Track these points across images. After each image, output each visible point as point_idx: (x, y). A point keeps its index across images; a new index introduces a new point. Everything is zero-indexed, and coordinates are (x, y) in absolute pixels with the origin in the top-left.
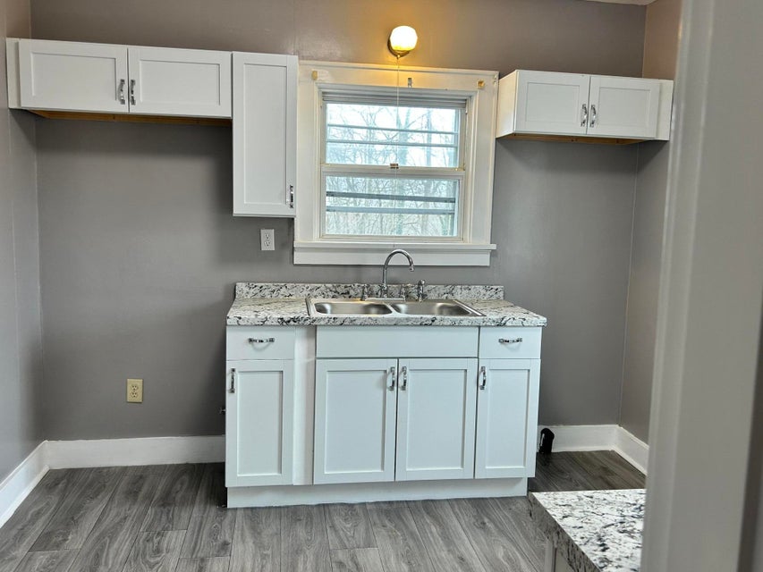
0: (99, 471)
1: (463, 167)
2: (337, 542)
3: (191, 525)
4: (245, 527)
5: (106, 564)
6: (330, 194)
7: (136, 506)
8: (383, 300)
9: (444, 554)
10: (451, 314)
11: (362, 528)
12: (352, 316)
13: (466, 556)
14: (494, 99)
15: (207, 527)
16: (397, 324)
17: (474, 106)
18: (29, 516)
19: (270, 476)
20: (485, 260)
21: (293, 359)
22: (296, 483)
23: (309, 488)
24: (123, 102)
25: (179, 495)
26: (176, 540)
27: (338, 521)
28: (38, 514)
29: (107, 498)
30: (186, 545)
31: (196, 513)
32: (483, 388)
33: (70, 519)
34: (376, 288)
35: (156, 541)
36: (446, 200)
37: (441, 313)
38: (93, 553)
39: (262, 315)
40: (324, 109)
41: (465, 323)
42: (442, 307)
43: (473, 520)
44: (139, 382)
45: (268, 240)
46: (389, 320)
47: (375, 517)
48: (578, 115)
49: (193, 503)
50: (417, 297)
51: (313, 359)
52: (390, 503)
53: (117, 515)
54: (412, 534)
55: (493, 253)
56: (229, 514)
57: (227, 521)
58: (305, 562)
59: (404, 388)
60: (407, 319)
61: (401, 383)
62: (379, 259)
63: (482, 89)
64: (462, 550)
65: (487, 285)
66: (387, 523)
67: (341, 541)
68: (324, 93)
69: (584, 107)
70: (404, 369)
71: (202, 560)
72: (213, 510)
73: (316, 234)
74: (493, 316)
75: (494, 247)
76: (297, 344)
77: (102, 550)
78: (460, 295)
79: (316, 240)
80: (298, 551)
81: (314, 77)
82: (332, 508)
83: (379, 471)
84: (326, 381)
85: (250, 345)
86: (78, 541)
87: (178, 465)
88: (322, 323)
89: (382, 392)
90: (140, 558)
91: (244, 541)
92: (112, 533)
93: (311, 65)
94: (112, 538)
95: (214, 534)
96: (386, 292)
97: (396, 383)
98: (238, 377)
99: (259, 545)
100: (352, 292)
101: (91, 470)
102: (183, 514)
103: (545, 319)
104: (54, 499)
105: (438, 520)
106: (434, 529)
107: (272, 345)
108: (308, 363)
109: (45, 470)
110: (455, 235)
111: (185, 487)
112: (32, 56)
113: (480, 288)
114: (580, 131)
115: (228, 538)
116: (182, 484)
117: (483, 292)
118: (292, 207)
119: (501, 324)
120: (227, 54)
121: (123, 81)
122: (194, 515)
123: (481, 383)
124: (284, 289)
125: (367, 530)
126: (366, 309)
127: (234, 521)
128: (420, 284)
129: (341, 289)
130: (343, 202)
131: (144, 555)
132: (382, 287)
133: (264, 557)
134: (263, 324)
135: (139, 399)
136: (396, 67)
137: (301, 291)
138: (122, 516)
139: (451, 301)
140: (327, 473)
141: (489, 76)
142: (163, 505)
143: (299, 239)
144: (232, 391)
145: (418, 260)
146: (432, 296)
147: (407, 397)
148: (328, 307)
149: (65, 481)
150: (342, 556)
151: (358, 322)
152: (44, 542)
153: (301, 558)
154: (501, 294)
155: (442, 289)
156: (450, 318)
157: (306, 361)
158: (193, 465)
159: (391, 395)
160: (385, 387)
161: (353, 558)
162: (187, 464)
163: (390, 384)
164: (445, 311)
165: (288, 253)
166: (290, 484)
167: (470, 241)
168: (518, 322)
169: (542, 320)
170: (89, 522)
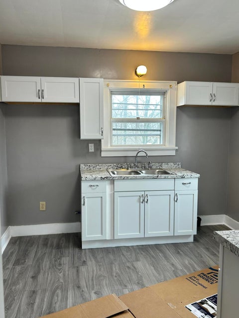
0: (30, 237)
1: (164, 118)
2: (125, 260)
3: (70, 255)
4: (91, 256)
5: (43, 270)
6: (114, 130)
7: (48, 249)
8: (136, 169)
9: (166, 263)
10: (162, 174)
11: (134, 255)
12: (127, 176)
13: (174, 263)
14: (176, 92)
15: (76, 256)
16: (144, 178)
17: (168, 95)
18: (9, 254)
19: (98, 236)
20: (173, 153)
21: (106, 192)
22: (107, 239)
23: (113, 240)
24: (39, 98)
25: (63, 245)
26: (66, 260)
27: (125, 253)
28: (12, 253)
29: (36, 247)
30: (70, 262)
31: (71, 251)
32: (176, 201)
33: (25, 254)
34: (132, 165)
35: (58, 261)
36: (157, 130)
37: (158, 174)
38: (37, 266)
39: (94, 176)
40: (111, 97)
41: (169, 177)
42: (158, 171)
43: (174, 251)
44: (44, 203)
45: (92, 148)
46: (141, 177)
47: (138, 250)
48: (209, 97)
49: (69, 247)
50: (148, 168)
51: (113, 192)
52: (142, 245)
53: (42, 252)
54: (153, 256)
55: (177, 150)
56: (83, 251)
57: (83, 254)
58: (115, 267)
59: (147, 202)
60: (148, 176)
61: (146, 200)
62: (134, 154)
63: (171, 88)
64: (172, 261)
65: (175, 163)
66: (142, 252)
67: (127, 259)
68: (111, 91)
69: (211, 94)
70: (147, 195)
71: (77, 267)
72: (77, 250)
73: (109, 145)
74: (179, 174)
75: (177, 148)
76: (107, 187)
77: (40, 264)
78: (165, 167)
79: (109, 147)
80: (112, 263)
81: (108, 85)
82: (121, 248)
83: (138, 233)
84: (118, 200)
85: (90, 188)
86: (30, 261)
87: (60, 234)
88: (116, 178)
89: (138, 204)
90: (54, 267)
91: (91, 261)
92: (42, 258)
93: (107, 81)
94: (42, 260)
95: (79, 258)
96: (137, 166)
97: (144, 200)
98: (86, 200)
99: (97, 262)
100: (123, 167)
101: (28, 236)
102: (66, 251)
103: (199, 175)
104: (17, 247)
105: (161, 251)
106: (160, 254)
107: (98, 187)
108: (111, 194)
109: (10, 237)
110: (161, 143)
111: (64, 242)
112: (6, 82)
113: (172, 164)
114: (209, 103)
115: (85, 259)
116: (63, 241)
117: (173, 165)
118: (102, 135)
119: (183, 177)
120: (77, 79)
121: (39, 90)
122: (70, 251)
123: (176, 200)
124: (98, 166)
125: (136, 255)
126: (130, 173)
127: (85, 253)
128: (149, 163)
129: (119, 166)
130: (119, 132)
131: (55, 266)
132: (135, 165)
133: (100, 266)
134: (95, 179)
135: (44, 209)
136: (138, 81)
137: (104, 167)
138: (44, 253)
139: (161, 169)
140: (119, 235)
141: (174, 83)
142: (58, 248)
143: (103, 147)
144: (84, 204)
145: (149, 154)
146: (154, 167)
147: (148, 206)
148: (115, 172)
149: (19, 241)
150: (128, 264)
151: (129, 178)
152: (17, 262)
153: (114, 266)
154: (180, 166)
155: (157, 165)
156: (164, 176)
157: (110, 193)
158: (65, 234)
159: (142, 205)
160: (140, 202)
161: (133, 265)
162: (63, 234)
163: (142, 201)
164: (160, 173)
165: (99, 152)
166: (105, 239)
167: (167, 146)
168: (189, 176)
169: (198, 175)
170: (32, 255)
